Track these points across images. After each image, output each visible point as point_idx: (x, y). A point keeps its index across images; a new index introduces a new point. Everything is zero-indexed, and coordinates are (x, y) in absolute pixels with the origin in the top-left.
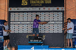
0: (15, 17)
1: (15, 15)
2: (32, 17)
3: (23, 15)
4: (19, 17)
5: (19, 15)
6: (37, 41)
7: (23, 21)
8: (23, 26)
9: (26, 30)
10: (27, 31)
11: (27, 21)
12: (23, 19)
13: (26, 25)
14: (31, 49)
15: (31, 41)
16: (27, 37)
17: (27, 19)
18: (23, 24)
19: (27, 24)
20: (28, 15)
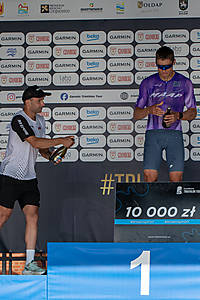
0: (25, 59)
1: (25, 46)
2: (134, 58)
3: (79, 45)
4: (52, 59)
5: (52, 45)
6: (167, 217)
7: (79, 87)
8: (79, 121)
9: (97, 141)
10: (107, 148)
11: (107, 86)
12: (79, 72)
13: (97, 113)
14: (134, 265)
15: (131, 217)
16: (107, 188)
17: (107, 72)
18: (79, 106)
19: (107, 106)
20: (107, 44)
